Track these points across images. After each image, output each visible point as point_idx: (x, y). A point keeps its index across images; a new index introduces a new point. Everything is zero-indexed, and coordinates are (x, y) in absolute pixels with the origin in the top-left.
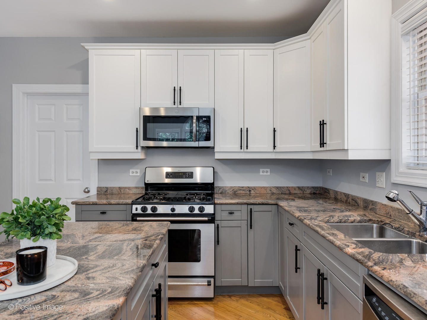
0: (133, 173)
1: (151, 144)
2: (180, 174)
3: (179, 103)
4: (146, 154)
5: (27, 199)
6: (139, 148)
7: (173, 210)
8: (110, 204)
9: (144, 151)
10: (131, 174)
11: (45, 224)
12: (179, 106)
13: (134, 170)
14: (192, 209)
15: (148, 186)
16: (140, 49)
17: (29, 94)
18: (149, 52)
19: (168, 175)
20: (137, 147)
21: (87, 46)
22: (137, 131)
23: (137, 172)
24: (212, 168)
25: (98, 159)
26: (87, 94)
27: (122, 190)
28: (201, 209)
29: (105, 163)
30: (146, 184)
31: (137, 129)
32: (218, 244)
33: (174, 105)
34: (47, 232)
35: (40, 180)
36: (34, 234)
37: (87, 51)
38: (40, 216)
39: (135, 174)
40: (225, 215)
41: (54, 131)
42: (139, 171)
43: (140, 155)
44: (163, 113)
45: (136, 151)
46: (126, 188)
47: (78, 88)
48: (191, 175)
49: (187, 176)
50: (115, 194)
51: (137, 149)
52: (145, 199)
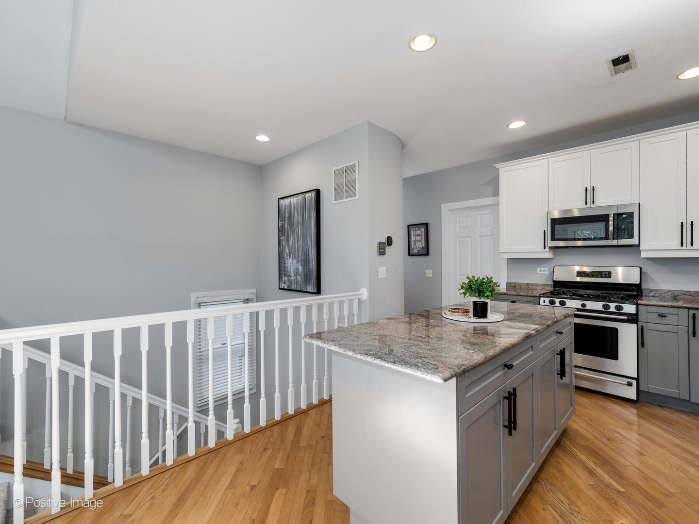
0: (541, 271)
1: (561, 244)
2: (595, 273)
3: (592, 203)
4: (554, 254)
5: (473, 277)
6: (547, 248)
7: (583, 305)
8: (519, 295)
9: (552, 251)
10: (538, 272)
11: (485, 290)
12: (592, 206)
13: (542, 269)
14: (606, 307)
15: (556, 284)
16: (548, 158)
17: (452, 210)
18: (557, 159)
19: (579, 274)
20: (545, 247)
21: (498, 166)
22: (545, 233)
23: (544, 271)
24: (639, 268)
25: (507, 259)
26: (498, 205)
27: (530, 286)
28: (619, 308)
29: (514, 262)
30: (554, 281)
31: (544, 231)
32: (643, 346)
33: (586, 204)
34: (486, 295)
35: (461, 275)
36: (479, 296)
37: (498, 169)
38: (482, 286)
39: (542, 272)
40: (653, 317)
41: (470, 237)
42: (546, 269)
43: (547, 254)
44: (576, 214)
45: (544, 250)
46: (533, 284)
47: (489, 200)
48: (608, 275)
49: (604, 276)
50: (522, 289)
51: (544, 249)
52: (553, 294)
